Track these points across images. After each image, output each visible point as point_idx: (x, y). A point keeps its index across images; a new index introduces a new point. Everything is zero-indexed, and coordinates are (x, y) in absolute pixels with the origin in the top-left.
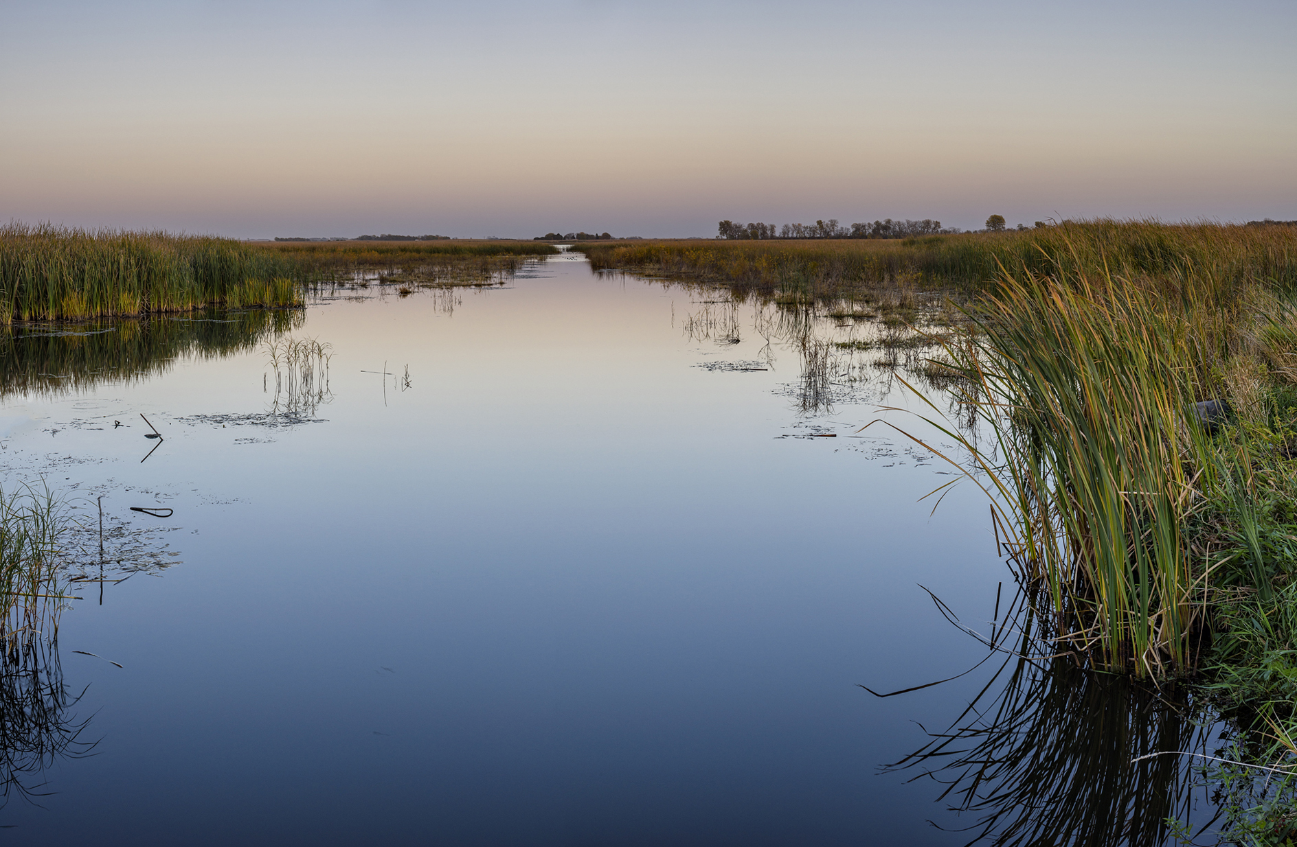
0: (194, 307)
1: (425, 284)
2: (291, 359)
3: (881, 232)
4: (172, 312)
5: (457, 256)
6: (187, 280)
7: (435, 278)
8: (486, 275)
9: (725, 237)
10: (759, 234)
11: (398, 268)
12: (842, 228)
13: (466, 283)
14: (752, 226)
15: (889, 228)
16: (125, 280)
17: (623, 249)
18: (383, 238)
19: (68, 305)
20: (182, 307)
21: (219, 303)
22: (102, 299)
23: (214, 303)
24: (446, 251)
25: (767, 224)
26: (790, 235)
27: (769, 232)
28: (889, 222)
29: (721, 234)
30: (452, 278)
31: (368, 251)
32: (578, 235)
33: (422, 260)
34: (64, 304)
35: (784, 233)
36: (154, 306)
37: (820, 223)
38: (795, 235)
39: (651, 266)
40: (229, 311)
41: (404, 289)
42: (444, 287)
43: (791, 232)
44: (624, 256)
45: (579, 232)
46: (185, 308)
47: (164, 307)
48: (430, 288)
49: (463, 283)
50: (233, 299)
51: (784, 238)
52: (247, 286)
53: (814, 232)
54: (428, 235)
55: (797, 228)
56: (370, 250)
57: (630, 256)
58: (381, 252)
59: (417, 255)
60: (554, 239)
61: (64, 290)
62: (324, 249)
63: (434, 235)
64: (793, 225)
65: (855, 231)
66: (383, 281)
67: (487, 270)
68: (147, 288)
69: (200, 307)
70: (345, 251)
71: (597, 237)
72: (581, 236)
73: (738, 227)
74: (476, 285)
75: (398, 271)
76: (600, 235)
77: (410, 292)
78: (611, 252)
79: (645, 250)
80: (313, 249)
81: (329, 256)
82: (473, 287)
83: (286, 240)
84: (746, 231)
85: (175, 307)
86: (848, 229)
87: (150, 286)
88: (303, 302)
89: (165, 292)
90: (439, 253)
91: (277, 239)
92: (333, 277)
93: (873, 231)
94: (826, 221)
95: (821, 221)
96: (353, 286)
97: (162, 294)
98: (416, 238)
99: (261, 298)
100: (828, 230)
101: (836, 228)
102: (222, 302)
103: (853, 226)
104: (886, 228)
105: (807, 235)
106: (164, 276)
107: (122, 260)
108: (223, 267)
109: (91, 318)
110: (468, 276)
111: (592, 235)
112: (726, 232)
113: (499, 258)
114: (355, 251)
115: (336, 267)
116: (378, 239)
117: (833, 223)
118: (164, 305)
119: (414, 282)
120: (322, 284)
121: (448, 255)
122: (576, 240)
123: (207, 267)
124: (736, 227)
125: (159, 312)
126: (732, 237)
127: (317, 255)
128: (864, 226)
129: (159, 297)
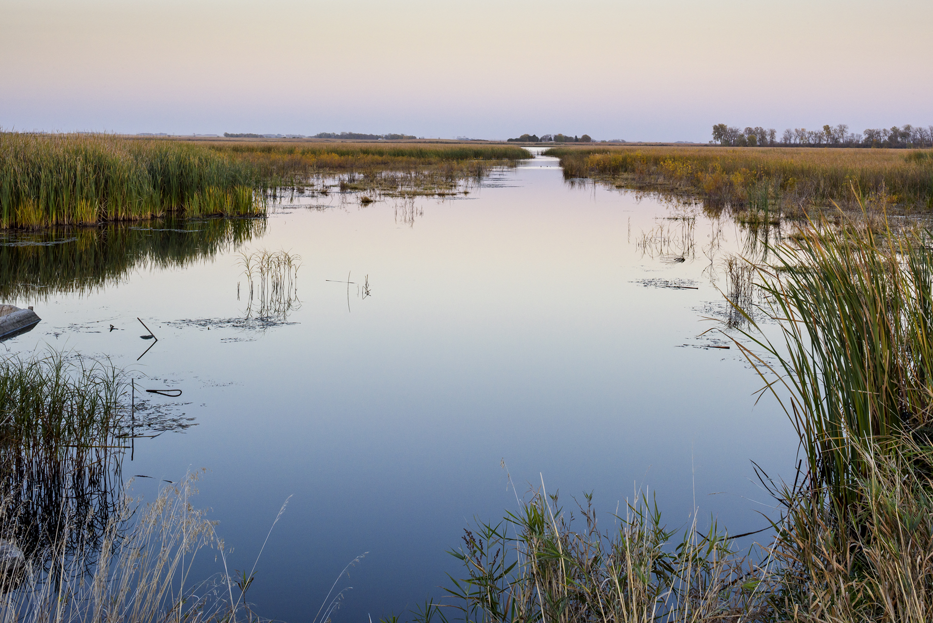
0: (152, 215)
1: (386, 192)
2: (264, 269)
3: (899, 139)
4: (130, 220)
5: (422, 160)
6: (146, 187)
7: (398, 185)
8: (451, 184)
9: (719, 142)
10: (758, 139)
11: (359, 173)
12: (853, 135)
13: (429, 192)
14: (749, 131)
15: (909, 135)
16: (82, 188)
17: (598, 157)
18: (344, 137)
19: (22, 212)
20: (140, 215)
21: (177, 210)
22: (58, 208)
23: (171, 211)
24: (411, 154)
25: (766, 128)
26: (792, 142)
27: (768, 138)
28: (908, 128)
29: (715, 138)
30: (415, 186)
31: (328, 153)
32: (556, 137)
33: (385, 163)
34: (19, 213)
35: (786, 139)
36: (111, 215)
37: (827, 128)
38: (798, 141)
39: (625, 175)
40: (189, 220)
41: (366, 198)
42: (406, 196)
43: (793, 138)
44: (598, 165)
45: (557, 134)
46: (143, 216)
47: (122, 215)
48: (392, 197)
49: (426, 191)
50: (193, 207)
51: (786, 145)
52: (207, 194)
53: (820, 138)
54: (393, 133)
55: (801, 134)
56: (331, 151)
57: (604, 164)
58: (341, 154)
59: (379, 158)
60: (529, 141)
61: (18, 198)
62: (281, 150)
63: (399, 134)
64: (796, 130)
65: (868, 138)
66: (344, 188)
67: (452, 177)
68: (104, 195)
69: (159, 215)
70: (303, 153)
71: (577, 140)
72: (559, 139)
73: (734, 132)
74: (439, 195)
75: (359, 176)
76: (580, 137)
77: (372, 201)
78: (586, 159)
79: (620, 157)
80: (268, 150)
81: (287, 158)
82: (436, 196)
83: (237, 136)
84: (742, 136)
85: (134, 215)
86: (860, 136)
87: (107, 193)
88: (265, 211)
89: (124, 200)
90: (403, 155)
91: (226, 135)
92: (292, 182)
93: (890, 138)
94: (834, 126)
95: (828, 126)
96: (313, 193)
97: (120, 204)
98: (380, 137)
99: (221, 206)
100: (836, 136)
101: (845, 135)
102: (181, 210)
103: (866, 132)
104: (905, 135)
105: (812, 142)
106: (122, 184)
107: (79, 168)
108: (182, 174)
109: (47, 227)
110: (432, 184)
111: (571, 137)
112: (720, 137)
113: (465, 164)
114: (314, 152)
115: (294, 171)
116: (337, 137)
117: (842, 129)
118: (121, 214)
119: (376, 189)
120: (281, 189)
121: (413, 158)
122: (553, 142)
123: (165, 173)
124: (732, 131)
125: (116, 220)
126: (726, 144)
127: (274, 156)
128: (878, 133)
129: (117, 205)
